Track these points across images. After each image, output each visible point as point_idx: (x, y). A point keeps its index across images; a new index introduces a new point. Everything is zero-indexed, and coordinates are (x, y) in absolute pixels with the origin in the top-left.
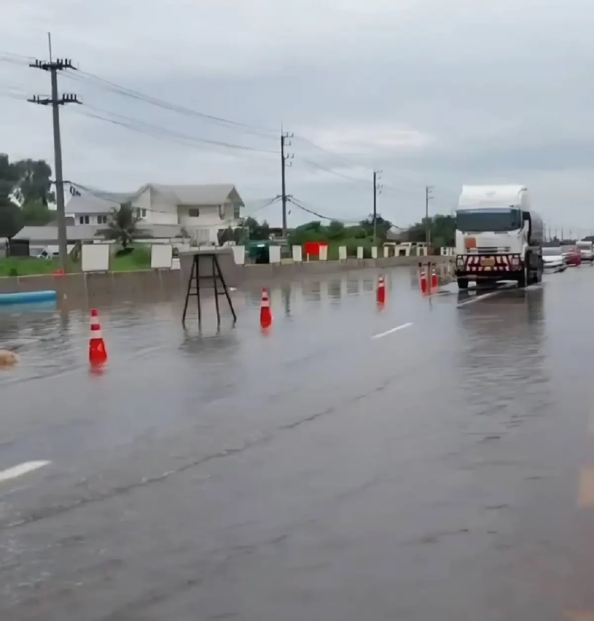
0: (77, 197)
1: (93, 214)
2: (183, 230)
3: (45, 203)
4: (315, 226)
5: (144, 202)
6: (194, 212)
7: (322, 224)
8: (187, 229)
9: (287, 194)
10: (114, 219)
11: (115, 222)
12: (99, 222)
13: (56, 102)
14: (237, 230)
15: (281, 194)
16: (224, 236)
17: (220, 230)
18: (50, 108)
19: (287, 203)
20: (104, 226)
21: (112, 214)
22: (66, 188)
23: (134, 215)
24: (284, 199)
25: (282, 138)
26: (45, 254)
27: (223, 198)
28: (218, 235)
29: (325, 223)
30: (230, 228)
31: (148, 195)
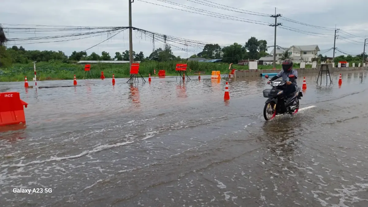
0: (279, 50)
1: (278, 54)
2: (302, 58)
3: (265, 51)
4: (342, 57)
5: (292, 50)
6: (305, 53)
7: (345, 56)
8: (303, 58)
9: (335, 47)
10: (283, 55)
11: (284, 56)
12: (279, 56)
13: (276, 26)
14: (317, 58)
15: (333, 47)
16: (313, 60)
17: (312, 58)
18: (274, 27)
19: (335, 50)
20: (281, 57)
21: (283, 54)
22: (277, 47)
23: (289, 54)
24: (334, 49)
25: (336, 31)
26: (266, 64)
27: (314, 49)
28: (312, 59)
29: (346, 56)
30: (315, 57)
31: (293, 49)
